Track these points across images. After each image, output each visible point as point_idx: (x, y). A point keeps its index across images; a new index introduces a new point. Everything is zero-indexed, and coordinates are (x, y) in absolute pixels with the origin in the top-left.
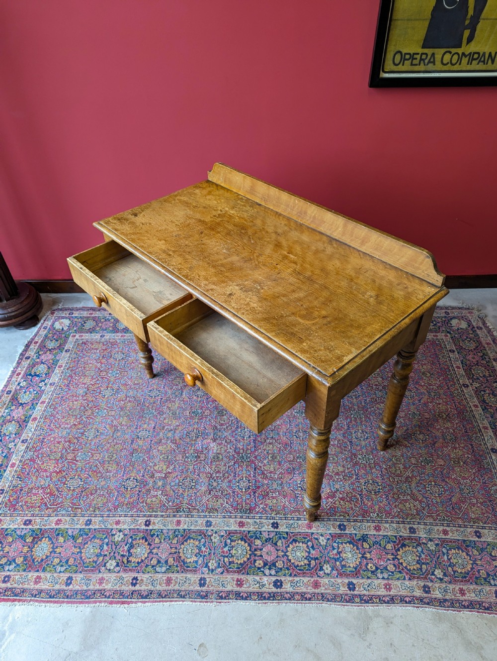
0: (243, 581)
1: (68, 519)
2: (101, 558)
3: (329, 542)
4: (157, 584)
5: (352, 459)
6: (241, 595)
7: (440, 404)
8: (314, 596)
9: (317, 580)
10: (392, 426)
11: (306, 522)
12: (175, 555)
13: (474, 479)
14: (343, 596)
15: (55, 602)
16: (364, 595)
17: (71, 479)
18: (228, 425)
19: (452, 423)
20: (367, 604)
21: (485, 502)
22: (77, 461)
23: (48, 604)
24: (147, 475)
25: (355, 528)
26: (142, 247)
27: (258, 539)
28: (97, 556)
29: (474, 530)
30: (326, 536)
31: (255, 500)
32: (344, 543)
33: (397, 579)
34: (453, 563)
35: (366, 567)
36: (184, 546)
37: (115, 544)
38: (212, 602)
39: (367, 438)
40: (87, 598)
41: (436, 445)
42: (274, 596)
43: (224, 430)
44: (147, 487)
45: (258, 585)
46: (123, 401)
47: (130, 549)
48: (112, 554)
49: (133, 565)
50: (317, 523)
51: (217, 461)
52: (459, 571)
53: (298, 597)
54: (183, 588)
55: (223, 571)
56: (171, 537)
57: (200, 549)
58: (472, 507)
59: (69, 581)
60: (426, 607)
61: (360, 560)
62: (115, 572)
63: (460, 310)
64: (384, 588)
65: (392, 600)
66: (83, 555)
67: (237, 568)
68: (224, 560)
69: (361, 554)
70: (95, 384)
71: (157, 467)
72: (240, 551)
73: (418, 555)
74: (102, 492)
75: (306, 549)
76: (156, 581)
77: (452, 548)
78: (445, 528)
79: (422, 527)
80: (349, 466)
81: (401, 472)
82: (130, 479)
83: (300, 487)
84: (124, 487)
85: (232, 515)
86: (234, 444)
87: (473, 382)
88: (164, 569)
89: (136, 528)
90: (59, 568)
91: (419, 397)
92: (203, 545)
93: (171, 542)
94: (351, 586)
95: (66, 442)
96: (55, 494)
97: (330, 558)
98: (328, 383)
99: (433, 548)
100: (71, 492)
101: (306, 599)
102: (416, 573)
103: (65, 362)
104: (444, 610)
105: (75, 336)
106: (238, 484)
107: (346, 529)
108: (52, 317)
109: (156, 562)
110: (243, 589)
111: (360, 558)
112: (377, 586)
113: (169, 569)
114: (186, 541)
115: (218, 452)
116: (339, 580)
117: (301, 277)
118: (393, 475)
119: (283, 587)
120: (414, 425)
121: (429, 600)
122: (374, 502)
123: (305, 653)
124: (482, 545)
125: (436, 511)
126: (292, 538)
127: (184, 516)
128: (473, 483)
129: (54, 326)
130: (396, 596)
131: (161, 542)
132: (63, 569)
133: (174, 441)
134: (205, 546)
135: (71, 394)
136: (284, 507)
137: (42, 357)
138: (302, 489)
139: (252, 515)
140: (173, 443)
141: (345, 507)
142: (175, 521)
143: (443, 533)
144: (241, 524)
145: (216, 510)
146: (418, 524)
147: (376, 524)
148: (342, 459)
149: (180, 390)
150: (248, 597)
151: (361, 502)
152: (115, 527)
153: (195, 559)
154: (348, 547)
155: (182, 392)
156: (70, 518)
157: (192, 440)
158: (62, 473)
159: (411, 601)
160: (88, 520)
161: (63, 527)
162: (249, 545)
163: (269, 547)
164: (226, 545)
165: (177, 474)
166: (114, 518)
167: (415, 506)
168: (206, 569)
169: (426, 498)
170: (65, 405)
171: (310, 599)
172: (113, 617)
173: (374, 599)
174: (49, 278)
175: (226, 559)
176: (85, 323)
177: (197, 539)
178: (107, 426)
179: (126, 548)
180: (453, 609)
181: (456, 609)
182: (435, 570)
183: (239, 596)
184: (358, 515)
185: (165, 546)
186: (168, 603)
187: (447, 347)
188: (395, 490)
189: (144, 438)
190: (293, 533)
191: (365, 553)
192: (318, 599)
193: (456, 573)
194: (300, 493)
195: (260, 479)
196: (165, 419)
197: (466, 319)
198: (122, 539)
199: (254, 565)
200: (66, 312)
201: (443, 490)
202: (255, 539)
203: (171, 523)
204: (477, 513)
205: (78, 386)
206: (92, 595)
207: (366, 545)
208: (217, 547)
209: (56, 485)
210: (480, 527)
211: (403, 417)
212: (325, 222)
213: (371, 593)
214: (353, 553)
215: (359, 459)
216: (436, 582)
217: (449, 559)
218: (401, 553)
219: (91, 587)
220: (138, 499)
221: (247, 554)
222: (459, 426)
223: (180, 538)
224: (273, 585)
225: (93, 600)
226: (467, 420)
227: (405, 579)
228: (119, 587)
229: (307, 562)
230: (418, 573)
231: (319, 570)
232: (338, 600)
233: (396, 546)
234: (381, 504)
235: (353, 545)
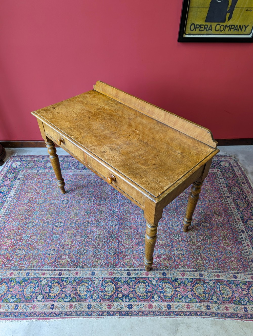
0: (111, 305)
1: (17, 272)
2: (34, 294)
3: (157, 282)
4: (64, 308)
5: (170, 237)
6: (110, 313)
7: (215, 207)
8: (149, 313)
9: (151, 304)
10: (190, 220)
11: (145, 272)
12: (75, 292)
13: (233, 247)
14: (165, 312)
15: (9, 319)
16: (176, 312)
17: (19, 250)
18: (104, 219)
19: (221, 217)
20: (177, 317)
21: (238, 259)
22: (22, 240)
23: (4, 321)
24: (60, 247)
25: (171, 274)
26: (57, 125)
27: (120, 281)
28: (32, 293)
29: (233, 274)
30: (156, 279)
31: (118, 260)
32: (165, 283)
33: (193, 302)
34: (222, 293)
35: (177, 296)
36: (79, 286)
37: (42, 286)
38: (94, 317)
39: (177, 225)
40: (26, 316)
41: (213, 229)
42: (128, 313)
43: (102, 222)
44: (60, 254)
45: (119, 307)
46: (48, 206)
47: (50, 289)
48: (40, 292)
49: (52, 297)
50: (151, 272)
51: (98, 239)
52: (225, 297)
53: (140, 313)
54: (79, 310)
55: (101, 300)
56: (73, 282)
57: (88, 288)
58: (232, 262)
59: (17, 307)
60: (208, 317)
62: (42, 302)
63: (225, 157)
64: (186, 307)
65: (190, 314)
66: (24, 292)
67: (108, 298)
68: (101, 294)
69: (175, 289)
70: (34, 197)
71: (66, 242)
72: (110, 289)
73: (204, 289)
74: (36, 257)
75: (145, 287)
76: (64, 307)
77: (222, 285)
78: (218, 274)
79: (206, 273)
80: (168, 241)
81: (195, 244)
82: (51, 249)
83: (142, 252)
84: (48, 254)
85: (106, 268)
86: (107, 230)
87: (232, 195)
88: (68, 300)
89: (54, 277)
90: (11, 300)
91: (204, 203)
92: (90, 286)
93: (73, 285)
94: (169, 307)
95: (16, 229)
96: (10, 259)
97: (158, 291)
98: (156, 201)
99: (212, 285)
100: (19, 257)
101: (145, 315)
102: (203, 299)
103: (18, 185)
104: (218, 318)
105: (23, 171)
106: (109, 251)
107: (166, 275)
108: (11, 160)
109: (64, 296)
110: (111, 310)
111: (174, 291)
112: (182, 306)
113: (72, 300)
114: (81, 283)
115: (99, 234)
116: (163, 304)
117: (142, 142)
118: (191, 245)
119: (133, 308)
120: (202, 218)
121: (210, 313)
122: (181, 260)
124: (237, 283)
125: (213, 264)
126: (138, 281)
127: (80, 269)
128: (232, 249)
129: (12, 166)
130: (193, 312)
131: (67, 284)
132: (13, 300)
133: (75, 228)
134: (91, 286)
135: (20, 203)
136: (134, 264)
137: (5, 183)
138: (143, 254)
139: (116, 268)
140: (75, 229)
141: (166, 263)
142: (75, 272)
143: (217, 277)
144: (111, 273)
145: (97, 266)
146: (204, 272)
147: (182, 272)
148: (164, 237)
149: (79, 200)
151: (174, 260)
152: (42, 276)
153: (86, 293)
154: (167, 285)
155: (80, 201)
156: (18, 272)
157: (85, 228)
158: (14, 247)
159: (200, 314)
160: (28, 273)
161: (14, 277)
162: (115, 285)
163: (125, 286)
164: (102, 285)
165: (76, 246)
166: (42, 271)
167: (202, 262)
168: (91, 299)
169: (208, 258)
170: (17, 209)
171: (147, 315)
172: (40, 327)
173: (181, 314)
174: (10, 140)
175: (102, 293)
176: (29, 164)
177: (87, 282)
178: (39, 220)
179: (48, 288)
180: (222, 318)
181: (224, 318)
182: (213, 297)
183: (109, 314)
184: (173, 267)
185: (69, 287)
186: (71, 319)
187: (219, 176)
188: (192, 253)
189: (59, 227)
190: (138, 278)
191: (176, 288)
192: (151, 315)
193: (224, 298)
194: (142, 256)
195: (121, 249)
196: (71, 216)
197: (228, 161)
198: (46, 283)
199: (117, 296)
200: (19, 158)
201: (217, 253)
202: (118, 281)
203: (73, 274)
204: (235, 265)
205: (24, 198)
206: (29, 315)
207: (177, 284)
208: (98, 287)
209: (11, 253)
210: (236, 273)
211: (196, 214)
212: (155, 113)
213: (179, 310)
214: (170, 288)
215: (174, 237)
216: (213, 303)
217: (220, 291)
218: (195, 288)
219: (29, 310)
220: (55, 261)
221: (113, 290)
222: (225, 219)
223: (78, 282)
224: (127, 307)
225: (29, 317)
226: (229, 215)
227: (197, 302)
228: (44, 310)
229: (146, 294)
230: (204, 299)
231: (152, 298)
232: (162, 315)
233: (193, 284)
234: (185, 261)
235: (170, 284)
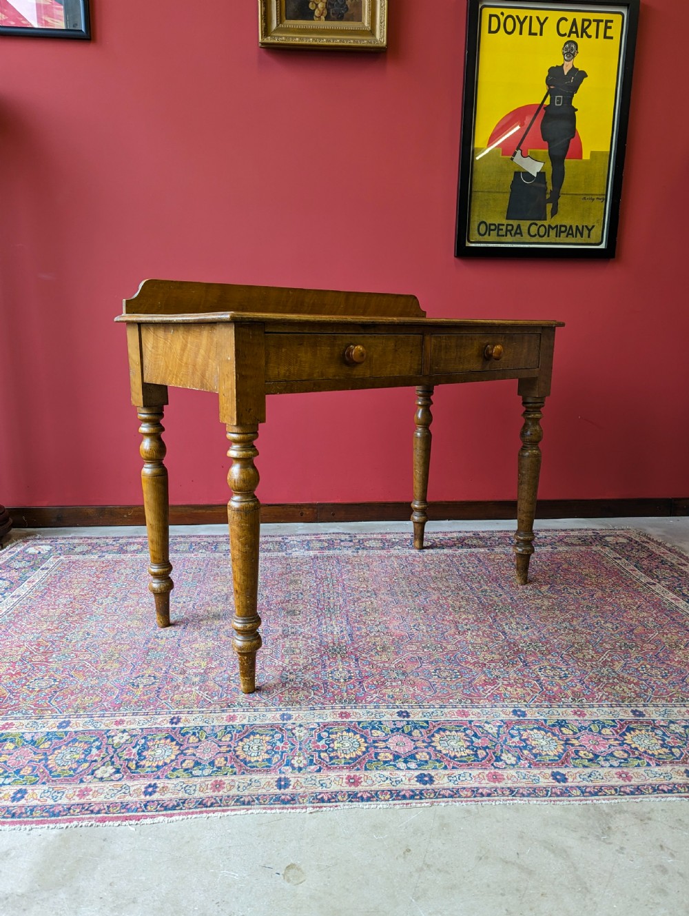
0: (360, 778)
1: (25, 722)
2: (86, 765)
3: (502, 729)
4: (195, 790)
5: (511, 648)
6: (359, 796)
8: (496, 791)
9: (495, 772)
11: (456, 709)
12: (228, 755)
14: (550, 790)
16: (587, 787)
17: (36, 679)
18: (304, 623)
19: (648, 613)
20: (597, 797)
22: (50, 662)
24: (173, 672)
25: (541, 713)
27: (378, 729)
30: (495, 723)
31: (363, 689)
32: (529, 729)
33: (636, 766)
35: (578, 755)
36: (243, 743)
37: (113, 747)
38: (305, 808)
39: (527, 628)
40: (54, 815)
41: (635, 631)
42: (421, 794)
44: (174, 684)
45: (388, 781)
46: (131, 606)
47: (142, 752)
48: (108, 758)
49: (149, 769)
50: (476, 710)
51: (292, 655)
53: (466, 793)
54: (246, 793)
55: (321, 768)
56: (219, 734)
57: (273, 744)
59: (19, 795)
61: (563, 747)
62: (112, 780)
63: (612, 531)
64: (619, 778)
65: (638, 790)
66: (49, 762)
67: (345, 763)
68: (320, 757)
69: (564, 741)
70: (88, 594)
71: (191, 663)
72: (348, 745)
73: (660, 738)
74: (92, 691)
75: (465, 738)
76: (194, 787)
79: (652, 709)
80: (508, 654)
81: (592, 657)
82: (143, 676)
83: (435, 675)
84: (133, 685)
85: (326, 706)
86: (317, 639)
87: (661, 581)
88: (206, 772)
89: (154, 727)
92: (279, 740)
93: (220, 740)
94: (558, 777)
95: (32, 645)
96: (6, 696)
97: (510, 746)
99: (682, 730)
100: (35, 693)
101: (482, 795)
102: (665, 758)
103: (40, 578)
105: (58, 557)
106: (330, 675)
107: (526, 715)
108: (24, 544)
109: (192, 765)
110: (361, 788)
111: (562, 745)
112: (607, 775)
113: (219, 772)
114: (248, 737)
115: (293, 646)
116: (536, 771)
118: (581, 660)
119: (435, 783)
122: (562, 687)
123: (500, 866)
125: (667, 692)
126: (438, 727)
127: (242, 710)
129: (27, 551)
130: (644, 786)
131: (200, 741)
132: (9, 780)
134: (283, 741)
135: (46, 604)
136: (414, 696)
137: (3, 575)
138: (439, 677)
139: (361, 705)
140: (217, 641)
141: (517, 694)
142: (225, 717)
144: (345, 715)
145: (297, 702)
146: (644, 707)
147: (575, 709)
148: (495, 647)
150: (373, 797)
151: (542, 687)
152: (114, 727)
154: (537, 733)
156: (30, 721)
158: (20, 675)
159: (672, 790)
160: (64, 722)
161: (15, 731)
162: (362, 736)
163: (397, 738)
164: (320, 738)
165: (225, 669)
166: (113, 718)
167: (630, 689)
168: (287, 767)
169: (645, 681)
170: (35, 613)
171: (489, 795)
172: (105, 840)
175: (323, 755)
176: (75, 547)
177: (268, 734)
178: (105, 630)
179: (135, 751)
183: (353, 797)
184: (542, 701)
185: (208, 744)
186: (219, 814)
187: (610, 555)
188: (591, 674)
189: (167, 638)
190: (437, 721)
191: (569, 740)
192: (503, 795)
194: (437, 680)
195: (368, 670)
196: (202, 620)
197: (624, 536)
198: (127, 740)
199: (376, 758)
200: (47, 540)
202: (372, 729)
203: (218, 719)
205: (58, 597)
206: (64, 811)
207: (567, 731)
208: (306, 742)
209: (8, 687)
213: (598, 784)
214: (548, 740)
215: (523, 647)
218: (630, 737)
219: (64, 801)
220: (158, 696)
221: (360, 745)
222: (661, 615)
223: (236, 735)
224: (417, 781)
225: (65, 817)
226: (669, 611)
227: (648, 765)
228: (118, 798)
229: (472, 752)
230: (670, 757)
231: (496, 761)
232: (541, 794)
233: (619, 731)
234: (576, 689)
235: (545, 731)
